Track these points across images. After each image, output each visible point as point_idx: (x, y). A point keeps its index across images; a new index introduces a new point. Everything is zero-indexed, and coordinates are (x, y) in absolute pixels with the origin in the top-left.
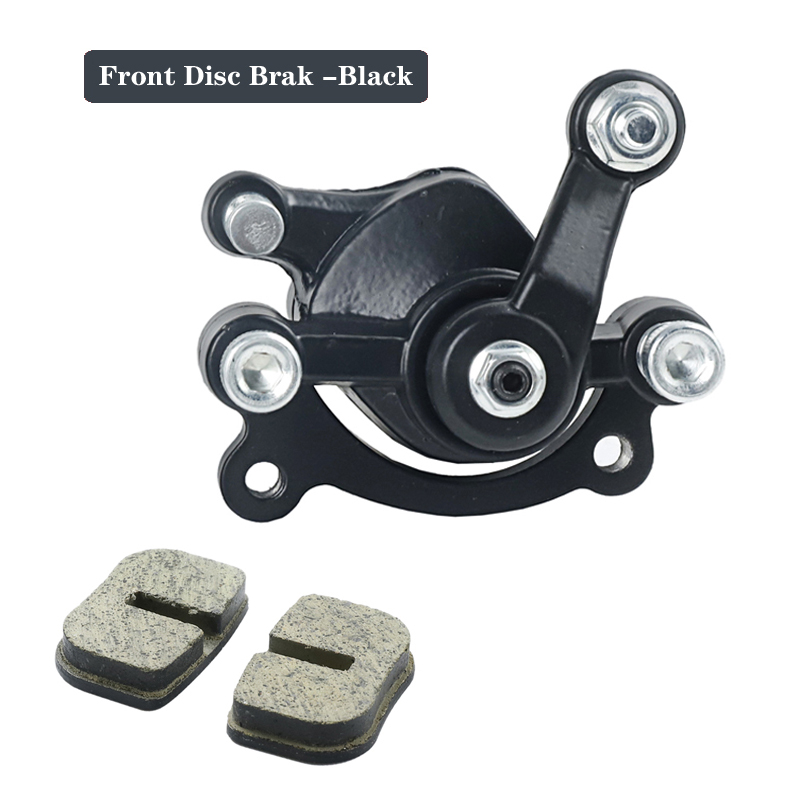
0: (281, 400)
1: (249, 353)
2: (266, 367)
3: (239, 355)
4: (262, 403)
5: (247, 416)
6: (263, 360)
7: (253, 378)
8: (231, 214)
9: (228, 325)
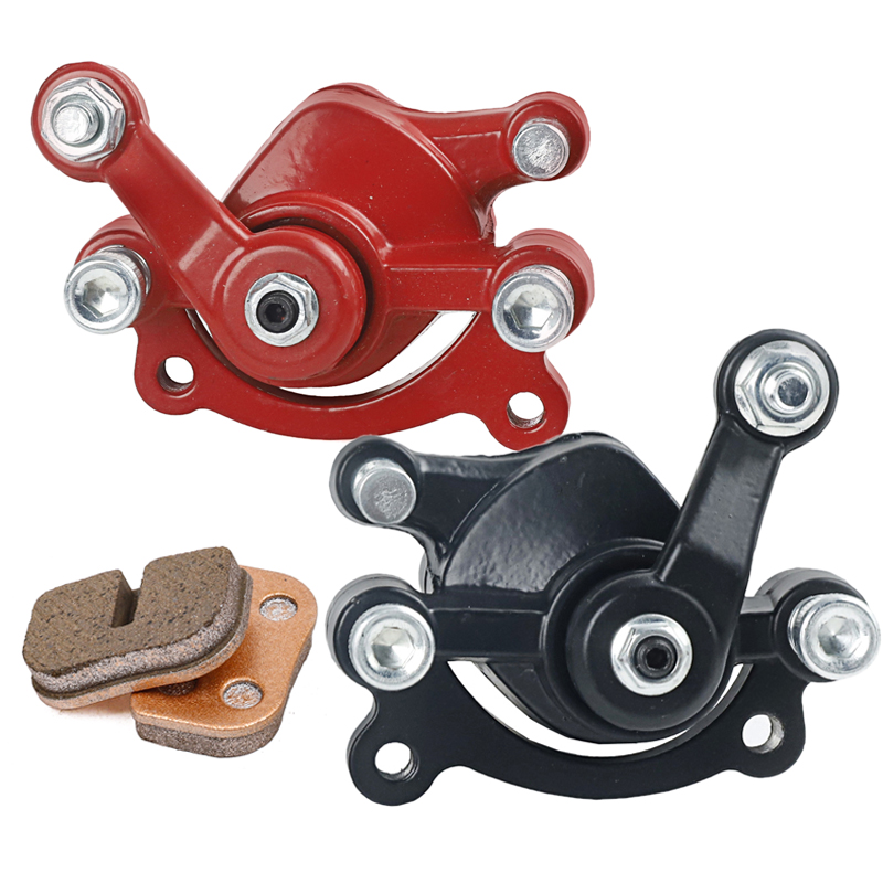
0: (413, 677)
1: (379, 628)
2: (397, 643)
3: (368, 630)
4: (393, 680)
5: (378, 694)
6: (394, 635)
7: (383, 654)
8: (360, 481)
9: (357, 598)
